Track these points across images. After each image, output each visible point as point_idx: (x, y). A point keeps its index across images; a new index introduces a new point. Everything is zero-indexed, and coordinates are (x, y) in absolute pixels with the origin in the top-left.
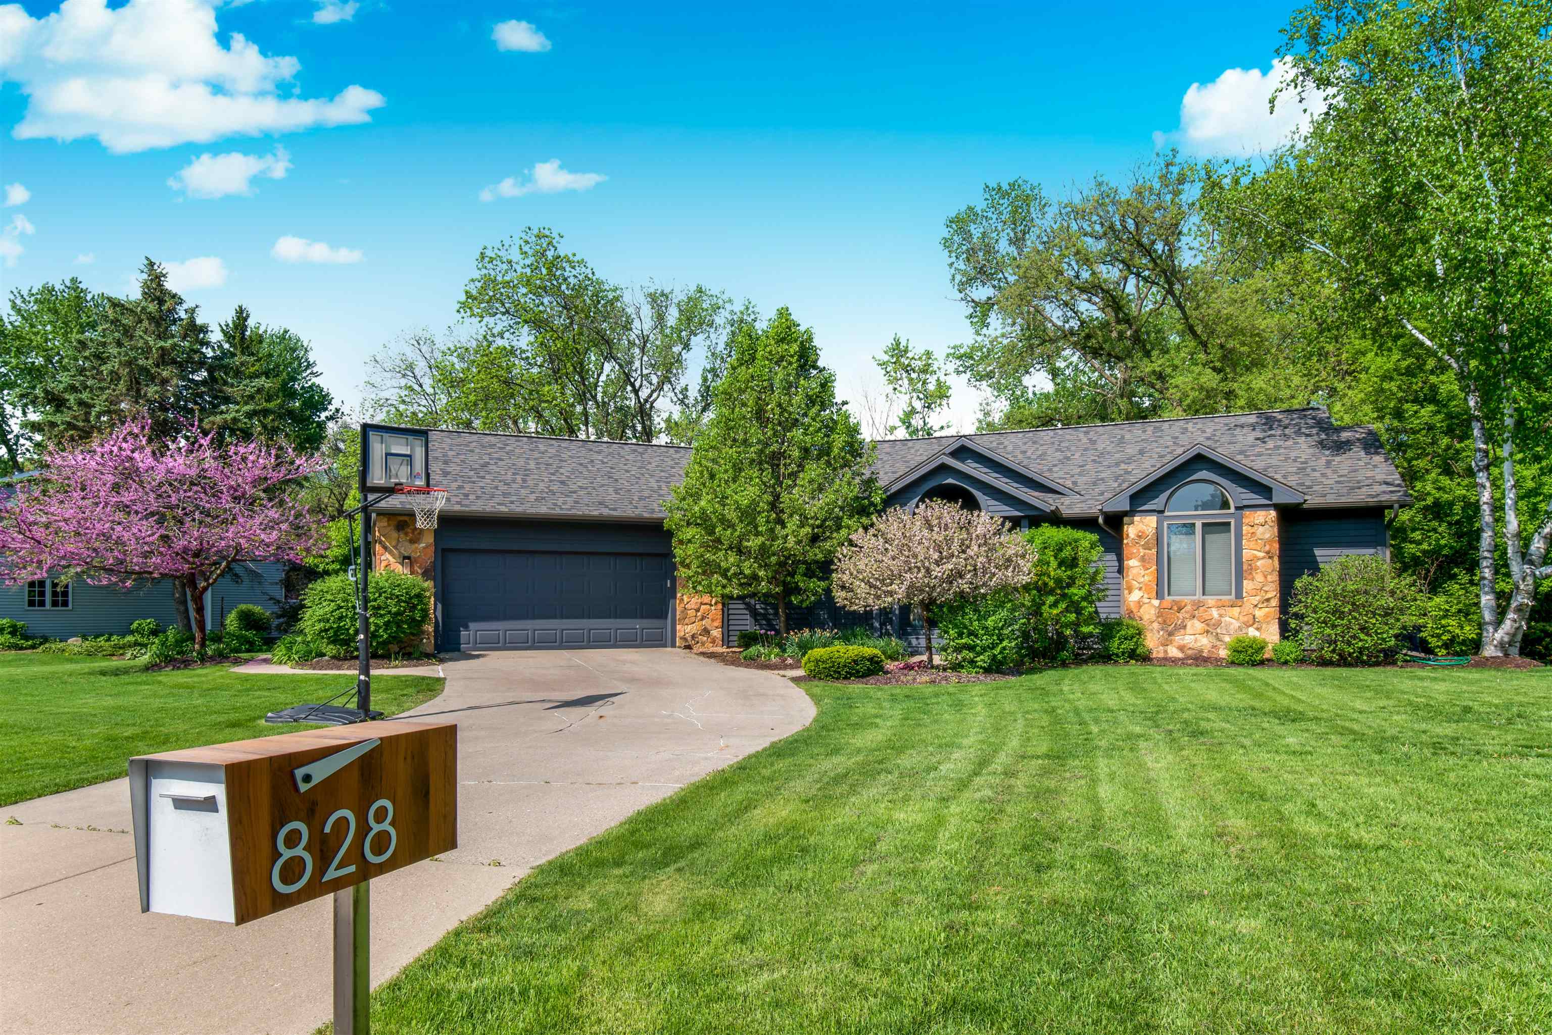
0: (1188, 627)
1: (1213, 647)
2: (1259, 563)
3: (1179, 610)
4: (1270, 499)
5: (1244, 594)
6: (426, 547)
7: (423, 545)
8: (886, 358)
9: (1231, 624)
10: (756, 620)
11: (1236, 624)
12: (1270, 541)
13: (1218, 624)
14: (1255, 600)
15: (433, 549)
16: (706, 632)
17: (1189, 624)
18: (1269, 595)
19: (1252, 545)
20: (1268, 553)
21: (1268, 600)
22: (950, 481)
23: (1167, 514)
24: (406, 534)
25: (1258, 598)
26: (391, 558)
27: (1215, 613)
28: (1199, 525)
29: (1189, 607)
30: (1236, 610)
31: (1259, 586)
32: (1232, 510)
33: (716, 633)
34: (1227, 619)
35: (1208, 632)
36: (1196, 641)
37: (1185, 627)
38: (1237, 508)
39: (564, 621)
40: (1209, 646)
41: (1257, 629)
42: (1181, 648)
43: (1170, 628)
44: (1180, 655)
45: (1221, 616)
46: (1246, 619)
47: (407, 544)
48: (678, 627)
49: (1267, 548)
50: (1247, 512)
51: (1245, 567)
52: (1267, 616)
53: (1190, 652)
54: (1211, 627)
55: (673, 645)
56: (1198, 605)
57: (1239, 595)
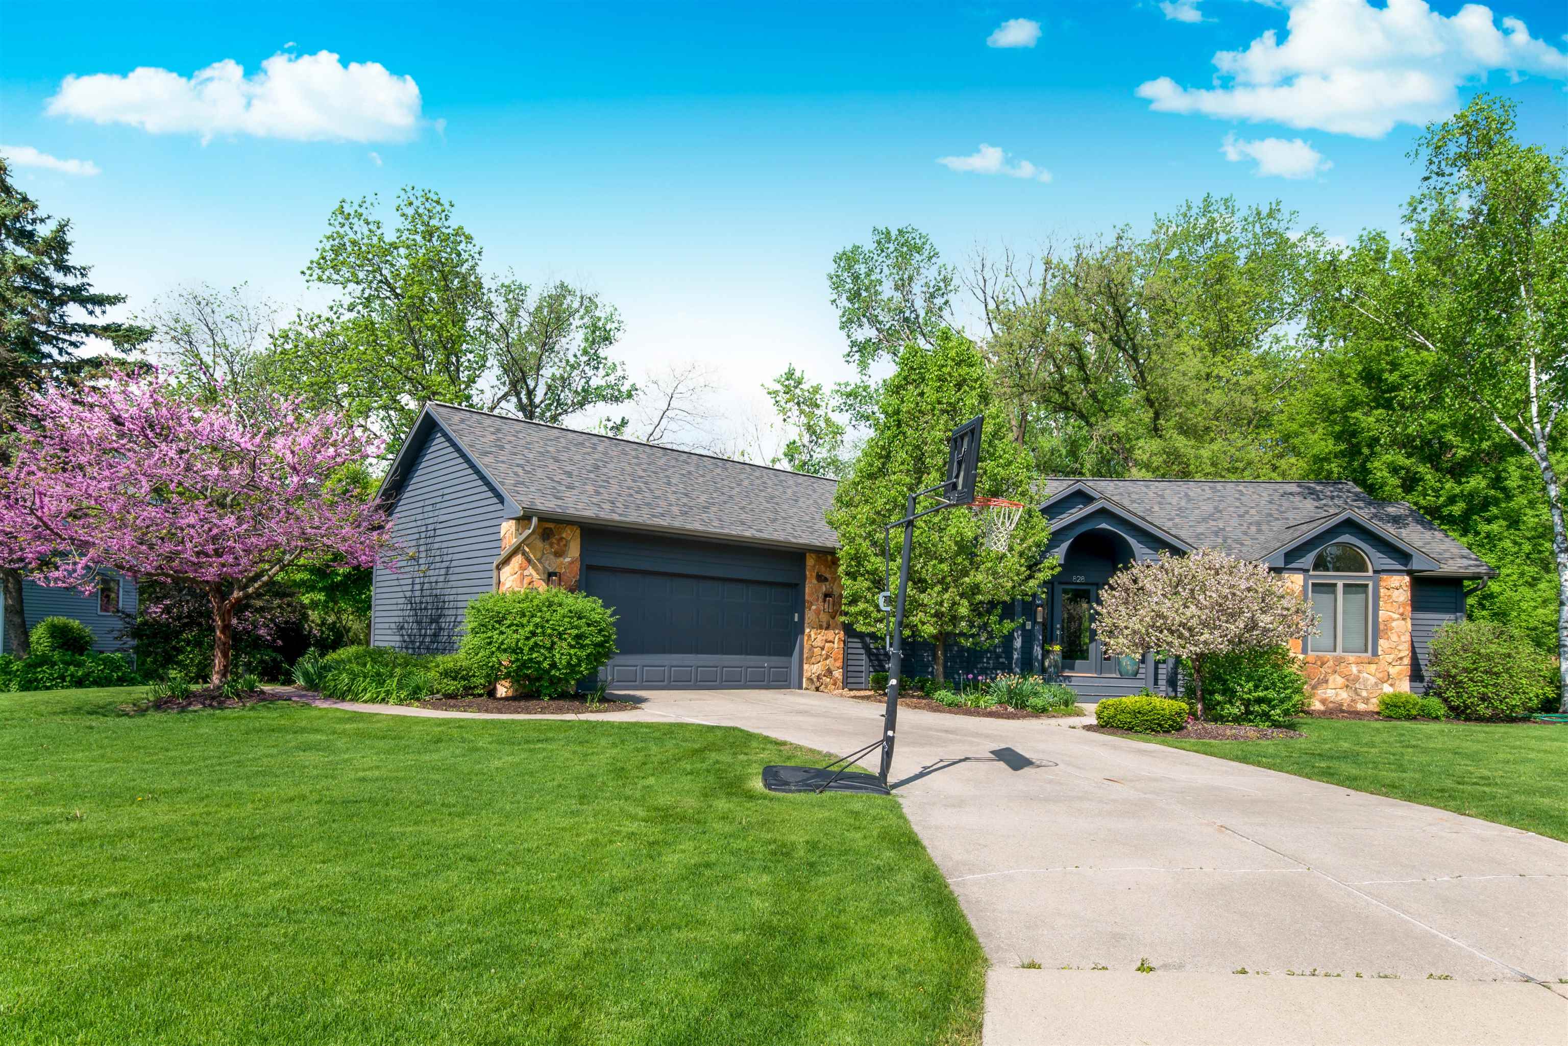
0: (1330, 681)
1: (1353, 701)
2: (1394, 624)
3: (1323, 664)
4: (1406, 565)
5: (1380, 653)
6: (571, 563)
7: (568, 560)
8: (779, 387)
9: (1368, 679)
10: (871, 660)
11: (1372, 680)
12: (1403, 605)
13: (1357, 679)
14: (1389, 658)
15: (578, 564)
16: (829, 672)
17: (1331, 679)
18: (1402, 654)
19: (1389, 607)
20: (1402, 614)
21: (1401, 659)
22: (1104, 526)
23: (1311, 573)
24: (551, 545)
25: (1392, 656)
26: (534, 573)
27: (1354, 669)
28: (1340, 584)
29: (1331, 663)
30: (1373, 667)
31: (1393, 645)
32: (1370, 573)
33: (838, 674)
34: (1365, 675)
35: (1347, 686)
36: (1337, 695)
37: (1327, 682)
38: (1375, 572)
39: (700, 656)
40: (1349, 699)
41: (1391, 685)
42: (1323, 702)
43: (1313, 682)
44: (1322, 708)
45: (1359, 672)
46: (1381, 675)
47: (552, 557)
48: (806, 667)
49: (1401, 610)
50: (1384, 576)
51: (1382, 627)
52: (1399, 673)
53: (1331, 705)
54: (1351, 683)
55: (800, 687)
56: (1339, 661)
57: (1375, 653)
